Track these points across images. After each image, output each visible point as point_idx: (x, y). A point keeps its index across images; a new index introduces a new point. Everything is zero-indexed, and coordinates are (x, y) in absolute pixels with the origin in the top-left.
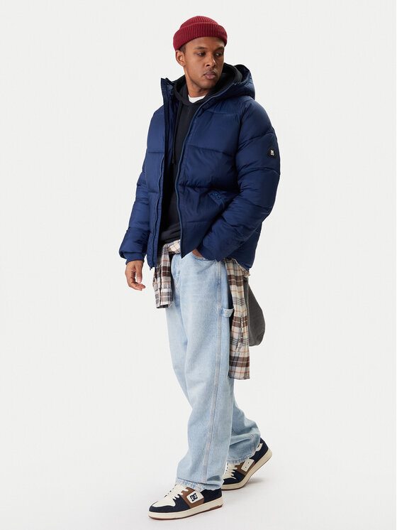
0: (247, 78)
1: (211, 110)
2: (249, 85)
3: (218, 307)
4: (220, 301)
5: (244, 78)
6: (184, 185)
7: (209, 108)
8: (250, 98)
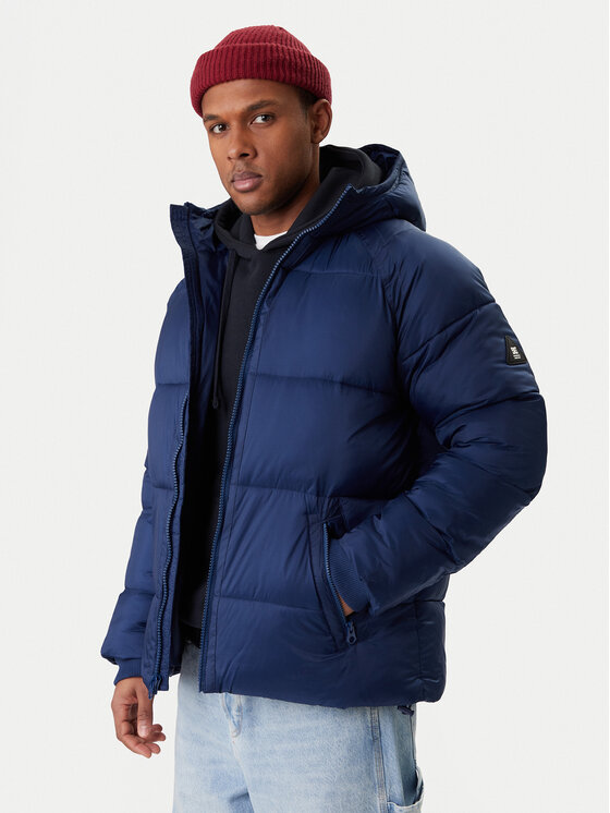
0: (395, 173)
1: (304, 268)
2: (401, 190)
3: (379, 801)
4: (383, 784)
5: (385, 175)
6: (245, 483)
7: (298, 264)
8: (408, 226)
